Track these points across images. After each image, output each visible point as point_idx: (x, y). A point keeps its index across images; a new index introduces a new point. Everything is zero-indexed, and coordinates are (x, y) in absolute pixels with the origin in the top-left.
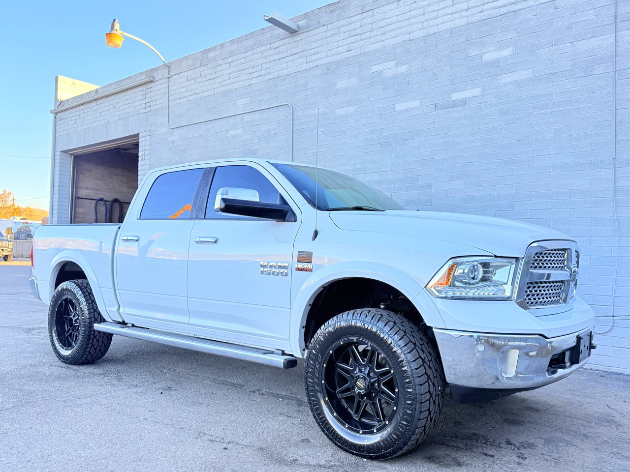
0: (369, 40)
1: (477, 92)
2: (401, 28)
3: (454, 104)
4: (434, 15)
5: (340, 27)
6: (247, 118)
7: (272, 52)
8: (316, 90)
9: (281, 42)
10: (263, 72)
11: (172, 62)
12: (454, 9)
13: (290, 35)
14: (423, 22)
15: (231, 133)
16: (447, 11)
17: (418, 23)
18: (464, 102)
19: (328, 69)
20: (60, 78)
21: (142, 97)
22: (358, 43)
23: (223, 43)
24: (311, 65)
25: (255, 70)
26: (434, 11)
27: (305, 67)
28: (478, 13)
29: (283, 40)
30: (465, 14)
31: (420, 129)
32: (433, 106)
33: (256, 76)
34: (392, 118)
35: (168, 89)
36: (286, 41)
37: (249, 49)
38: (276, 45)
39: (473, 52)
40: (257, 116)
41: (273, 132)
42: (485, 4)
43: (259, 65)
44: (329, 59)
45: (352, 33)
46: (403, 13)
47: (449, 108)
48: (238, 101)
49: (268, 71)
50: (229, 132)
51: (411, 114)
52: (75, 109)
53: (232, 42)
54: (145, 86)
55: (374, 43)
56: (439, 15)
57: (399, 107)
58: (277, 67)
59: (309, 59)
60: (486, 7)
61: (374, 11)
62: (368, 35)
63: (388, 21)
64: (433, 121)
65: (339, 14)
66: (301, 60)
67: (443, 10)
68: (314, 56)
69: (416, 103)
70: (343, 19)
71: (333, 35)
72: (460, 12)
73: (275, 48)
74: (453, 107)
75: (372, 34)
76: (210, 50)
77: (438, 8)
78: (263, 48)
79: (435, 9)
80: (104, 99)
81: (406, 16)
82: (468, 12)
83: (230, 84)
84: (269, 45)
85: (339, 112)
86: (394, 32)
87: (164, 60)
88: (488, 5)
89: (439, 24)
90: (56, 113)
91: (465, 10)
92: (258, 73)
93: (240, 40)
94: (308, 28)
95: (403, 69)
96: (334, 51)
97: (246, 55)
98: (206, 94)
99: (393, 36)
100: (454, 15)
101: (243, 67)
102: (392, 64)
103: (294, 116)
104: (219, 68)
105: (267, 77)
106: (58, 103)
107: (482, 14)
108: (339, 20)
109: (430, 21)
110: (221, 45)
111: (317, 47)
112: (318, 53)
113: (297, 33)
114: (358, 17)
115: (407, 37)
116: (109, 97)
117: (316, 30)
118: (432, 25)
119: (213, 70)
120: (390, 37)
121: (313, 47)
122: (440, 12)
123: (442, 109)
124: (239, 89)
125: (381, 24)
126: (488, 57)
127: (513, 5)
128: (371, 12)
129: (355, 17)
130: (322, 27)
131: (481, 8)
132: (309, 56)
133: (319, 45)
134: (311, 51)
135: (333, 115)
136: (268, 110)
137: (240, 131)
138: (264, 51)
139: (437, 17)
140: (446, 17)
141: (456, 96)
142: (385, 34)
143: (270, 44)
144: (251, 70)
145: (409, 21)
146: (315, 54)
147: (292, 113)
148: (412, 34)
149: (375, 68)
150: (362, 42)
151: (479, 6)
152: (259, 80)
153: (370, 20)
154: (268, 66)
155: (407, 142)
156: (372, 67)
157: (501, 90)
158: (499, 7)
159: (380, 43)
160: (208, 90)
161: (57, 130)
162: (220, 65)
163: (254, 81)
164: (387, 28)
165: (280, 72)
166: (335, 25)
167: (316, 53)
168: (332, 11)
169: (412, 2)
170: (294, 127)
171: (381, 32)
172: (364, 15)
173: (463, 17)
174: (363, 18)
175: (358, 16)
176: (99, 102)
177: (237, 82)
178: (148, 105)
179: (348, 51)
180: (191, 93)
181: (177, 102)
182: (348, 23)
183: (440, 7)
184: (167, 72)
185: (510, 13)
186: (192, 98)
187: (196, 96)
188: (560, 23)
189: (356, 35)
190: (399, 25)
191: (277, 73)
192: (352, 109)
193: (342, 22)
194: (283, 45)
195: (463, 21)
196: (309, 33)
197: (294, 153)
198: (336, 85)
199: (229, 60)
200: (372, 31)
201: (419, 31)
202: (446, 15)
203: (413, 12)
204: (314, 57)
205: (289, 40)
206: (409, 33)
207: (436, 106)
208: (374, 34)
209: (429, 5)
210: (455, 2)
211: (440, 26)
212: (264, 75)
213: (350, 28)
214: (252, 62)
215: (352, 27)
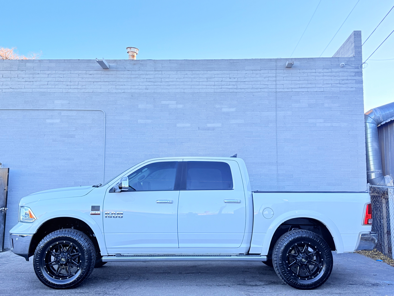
0: (160, 87)
1: (219, 125)
2: (178, 85)
3: (208, 129)
4: (197, 83)
5: (141, 75)
6: (63, 113)
7: (88, 76)
8: (123, 106)
9: (95, 72)
10: (79, 87)
12: (208, 83)
13: (103, 70)
14: (191, 85)
15: (48, 121)
16: (204, 83)
17: (189, 85)
18: (213, 129)
19: (132, 96)
22: (152, 86)
23: (42, 60)
24: (120, 91)
25: (72, 84)
27: (114, 91)
28: (219, 88)
29: (97, 71)
30: (213, 87)
32: (198, 128)
33: (73, 88)
34: (174, 131)
36: (100, 72)
37: (67, 70)
38: (91, 72)
39: (217, 106)
40: (74, 113)
41: (88, 126)
42: (222, 85)
43: (76, 82)
44: (133, 91)
45: (148, 80)
46: (180, 78)
47: (206, 130)
48: (55, 101)
49: (84, 87)
50: (47, 120)
51: (186, 130)
55: (162, 89)
56: (200, 84)
57: (178, 125)
58: (91, 86)
59: (117, 87)
60: (223, 87)
61: (163, 72)
62: (159, 83)
63: (171, 80)
64: (198, 135)
65: (139, 67)
66: (111, 86)
67: (202, 82)
68: (122, 86)
70: (142, 71)
71: (135, 78)
72: (211, 85)
73: (90, 74)
74: (208, 130)
75: (161, 84)
76: (28, 61)
77: (199, 81)
78: (80, 72)
79: (198, 81)
81: (182, 80)
82: (215, 87)
83: (48, 88)
84: (85, 71)
85: (140, 121)
86: (175, 86)
88: (224, 86)
89: (200, 89)
91: (213, 85)
92: (76, 87)
94: (117, 69)
95: (180, 106)
96: (136, 87)
97: (64, 72)
98: (23, 90)
99: (174, 88)
100: (208, 86)
101: (62, 79)
102: (174, 102)
103: (106, 118)
104: (37, 76)
105: (83, 91)
107: (221, 89)
108: (139, 70)
109: (195, 86)
110: (39, 60)
112: (124, 85)
113: (108, 70)
114: (152, 72)
115: (182, 91)
117: (123, 72)
118: (196, 88)
119: (31, 76)
120: (173, 88)
121: (121, 81)
123: (202, 130)
124: (57, 93)
125: (167, 80)
126: (225, 110)
127: (235, 89)
128: (161, 72)
129: (150, 72)
130: (128, 71)
131: (221, 87)
132: (118, 85)
133: (125, 81)
134: (119, 83)
135: (136, 122)
136: (84, 111)
137: (58, 121)
138: (81, 74)
139: (199, 85)
140: (204, 86)
141: (209, 125)
142: (169, 85)
143: (86, 71)
144: (69, 83)
145: (183, 83)
146: (122, 85)
147: (105, 117)
148: (185, 90)
149: (164, 102)
150: (155, 87)
151: (219, 85)
152: (76, 91)
153: (160, 76)
154: (84, 84)
155: (184, 143)
156: (162, 101)
157: (230, 126)
158: (229, 89)
159: (167, 90)
162: (38, 74)
163: (69, 91)
164: (170, 83)
165: (94, 90)
166: (137, 72)
167: (123, 85)
168: (134, 64)
169: (185, 74)
170: (106, 125)
172: (156, 72)
173: (212, 88)
174: (156, 74)
177: (55, 88)
179: (146, 89)
182: (145, 74)
183: (201, 80)
185: (235, 92)
186: (7, 90)
189: (151, 82)
190: (177, 83)
191: (92, 90)
192: (149, 121)
193: (141, 72)
194: (97, 74)
195: (212, 91)
196: (117, 72)
197: (106, 141)
198: (138, 106)
199: (49, 72)
200: (161, 82)
201: (189, 90)
202: (203, 85)
203: (185, 79)
204: (121, 87)
205: (102, 72)
206: (184, 89)
207: (199, 128)
208: (163, 84)
209: (194, 78)
210: (208, 80)
211: (200, 90)
212: (81, 89)
213: (147, 77)
214: (70, 79)
215: (148, 76)
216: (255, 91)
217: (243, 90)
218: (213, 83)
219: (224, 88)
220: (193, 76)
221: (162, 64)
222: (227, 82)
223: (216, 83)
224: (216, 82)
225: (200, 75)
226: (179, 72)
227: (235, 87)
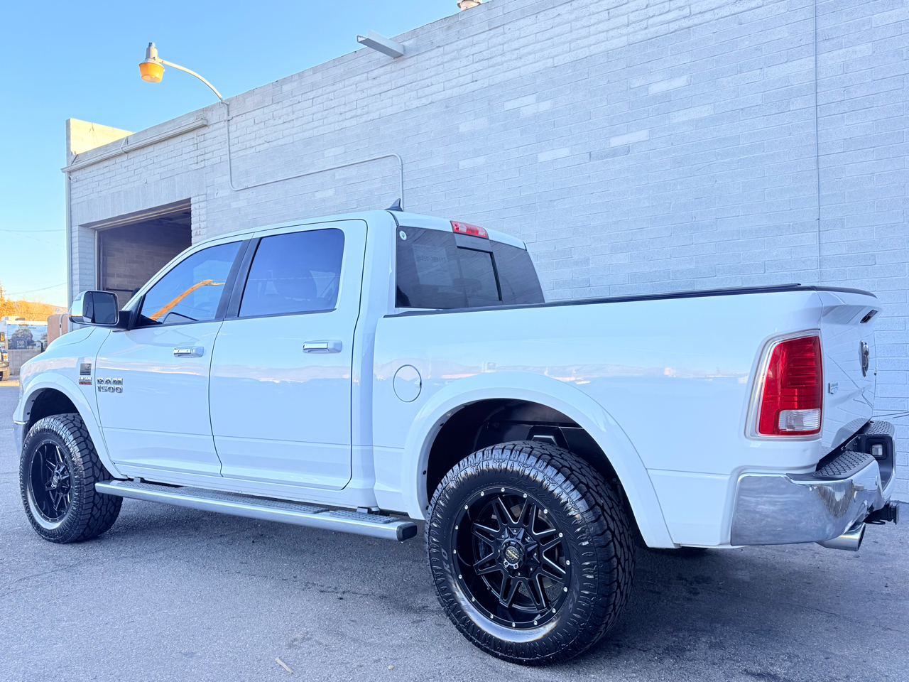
0: (500, 67)
1: (642, 135)
2: (541, 50)
3: (614, 153)
4: (584, 32)
5: (461, 49)
6: (339, 175)
7: (371, 83)
8: (432, 135)
9: (381, 70)
10: (359, 112)
11: (232, 99)
12: (611, 24)
13: (393, 61)
14: (570, 42)
15: (319, 196)
16: (602, 27)
17: (564, 43)
18: (627, 150)
19: (447, 107)
20: (73, 122)
21: (192, 148)
22: (485, 71)
23: (303, 72)
24: (424, 101)
25: (348, 108)
26: (584, 27)
27: (416, 103)
28: (641, 29)
29: (384, 68)
30: (623, 31)
31: (571, 186)
32: (587, 155)
33: (350, 116)
34: (534, 172)
35: (229, 136)
36: (388, 68)
37: (338, 80)
38: (375, 73)
39: (637, 82)
40: (353, 171)
41: (376, 193)
42: (649, 18)
43: (352, 102)
44: (448, 93)
45: (476, 57)
46: (543, 29)
47: (607, 158)
49: (366, 109)
50: (316, 194)
51: (559, 167)
52: (96, 165)
53: (315, 70)
54: (195, 132)
55: (506, 71)
56: (591, 33)
57: (543, 157)
58: (377, 104)
59: (420, 93)
60: (651, 21)
61: (506, 27)
62: (499, 59)
63: (523, 41)
64: (587, 175)
65: (459, 31)
66: (410, 94)
67: (596, 26)
68: (427, 89)
69: (564, 152)
70: (465, 39)
71: (452, 60)
72: (618, 28)
73: (374, 79)
74: (613, 155)
75: (504, 59)
76: (284, 81)
77: (589, 24)
78: (358, 78)
79: (586, 24)
80: (138, 151)
81: (547, 35)
82: (629, 28)
83: (314, 128)
84: (366, 74)
85: (464, 164)
86: (533, 56)
87: (221, 97)
88: (653, 19)
89: (591, 45)
90: (70, 172)
91: (625, 25)
92: (353, 113)
93: (325, 67)
94: (417, 51)
95: (546, 106)
96: (454, 82)
97: (335, 88)
98: (281, 142)
99: (531, 61)
100: (610, 32)
101: (331, 104)
102: (532, 99)
103: (404, 170)
104: (298, 106)
105: (365, 118)
106: (73, 158)
107: (647, 31)
108: (459, 39)
109: (579, 41)
110: (299, 74)
111: (431, 77)
112: (432, 85)
113: (403, 57)
114: (483, 36)
115: (550, 62)
116: (145, 149)
117: (429, 53)
118: (582, 45)
119: (290, 109)
120: (528, 62)
121: (426, 76)
122: (592, 28)
123: (599, 159)
124: (327, 135)
125: (515, 45)
126: (656, 89)
127: (686, 19)
128: (502, 28)
129: (480, 35)
130: (437, 50)
132: (420, 89)
133: (433, 74)
134: (423, 82)
135: (457, 169)
136: (368, 163)
137: (331, 193)
138: (360, 82)
140: (601, 34)
141: (616, 142)
142: (520, 58)
143: (367, 72)
144: (342, 107)
145: (551, 40)
146: (428, 86)
147: (401, 167)
148: (556, 58)
149: (509, 105)
150: (491, 70)
151: (642, 21)
152: (354, 121)
153: (500, 39)
154: (366, 104)
155: (555, 203)
156: (506, 103)
157: (673, 132)
158: (669, 22)
159: (515, 71)
160: (283, 137)
161: (74, 196)
162: (299, 102)
163: (347, 124)
164: (523, 51)
165: (382, 111)
166: (454, 46)
167: (430, 84)
168: (449, 28)
169: (554, 16)
170: (405, 185)
171: (516, 56)
172: (492, 32)
173: (622, 35)
174: (491, 37)
175: (484, 33)
176: (131, 155)
177: (323, 125)
178: (200, 158)
179: (473, 82)
180: (261, 141)
181: (241, 153)
182: (471, 44)
183: (592, 21)
184: (226, 112)
185: (683, 29)
186: (262, 148)
187: (267, 145)
188: (747, 43)
189: (482, 60)
190: (539, 46)
191: (378, 113)
192: (481, 160)
193: (462, 43)
194: (385, 74)
195: (622, 41)
196: (419, 57)
198: (458, 129)
199: (312, 95)
200: (503, 54)
201: (565, 55)
202: (600, 32)
203: (556, 28)
204: (428, 91)
205: (393, 67)
206: (553, 57)
207: (590, 155)
208: (506, 59)
209: (577, 19)
210: (611, 14)
211: (592, 47)
212: (361, 115)
213: (475, 50)
214: (343, 98)
215: (477, 49)
216: (745, 8)
217: (708, 16)
218: (624, 20)
219: (653, 26)
220: (573, 16)
221: (504, 8)
222: (661, 6)
223: (632, 17)
224: (631, 15)
225: (591, 6)
226: (542, 13)
227: (686, 12)
